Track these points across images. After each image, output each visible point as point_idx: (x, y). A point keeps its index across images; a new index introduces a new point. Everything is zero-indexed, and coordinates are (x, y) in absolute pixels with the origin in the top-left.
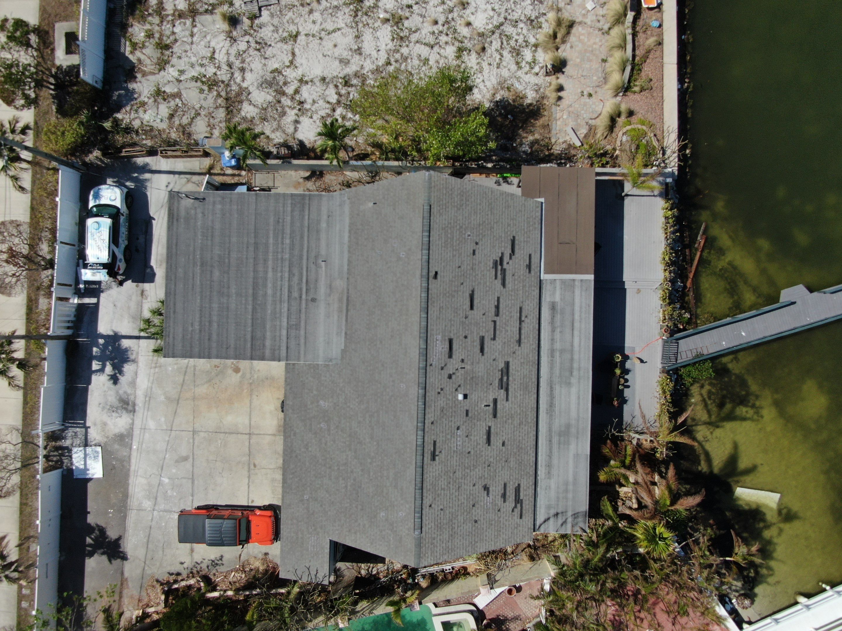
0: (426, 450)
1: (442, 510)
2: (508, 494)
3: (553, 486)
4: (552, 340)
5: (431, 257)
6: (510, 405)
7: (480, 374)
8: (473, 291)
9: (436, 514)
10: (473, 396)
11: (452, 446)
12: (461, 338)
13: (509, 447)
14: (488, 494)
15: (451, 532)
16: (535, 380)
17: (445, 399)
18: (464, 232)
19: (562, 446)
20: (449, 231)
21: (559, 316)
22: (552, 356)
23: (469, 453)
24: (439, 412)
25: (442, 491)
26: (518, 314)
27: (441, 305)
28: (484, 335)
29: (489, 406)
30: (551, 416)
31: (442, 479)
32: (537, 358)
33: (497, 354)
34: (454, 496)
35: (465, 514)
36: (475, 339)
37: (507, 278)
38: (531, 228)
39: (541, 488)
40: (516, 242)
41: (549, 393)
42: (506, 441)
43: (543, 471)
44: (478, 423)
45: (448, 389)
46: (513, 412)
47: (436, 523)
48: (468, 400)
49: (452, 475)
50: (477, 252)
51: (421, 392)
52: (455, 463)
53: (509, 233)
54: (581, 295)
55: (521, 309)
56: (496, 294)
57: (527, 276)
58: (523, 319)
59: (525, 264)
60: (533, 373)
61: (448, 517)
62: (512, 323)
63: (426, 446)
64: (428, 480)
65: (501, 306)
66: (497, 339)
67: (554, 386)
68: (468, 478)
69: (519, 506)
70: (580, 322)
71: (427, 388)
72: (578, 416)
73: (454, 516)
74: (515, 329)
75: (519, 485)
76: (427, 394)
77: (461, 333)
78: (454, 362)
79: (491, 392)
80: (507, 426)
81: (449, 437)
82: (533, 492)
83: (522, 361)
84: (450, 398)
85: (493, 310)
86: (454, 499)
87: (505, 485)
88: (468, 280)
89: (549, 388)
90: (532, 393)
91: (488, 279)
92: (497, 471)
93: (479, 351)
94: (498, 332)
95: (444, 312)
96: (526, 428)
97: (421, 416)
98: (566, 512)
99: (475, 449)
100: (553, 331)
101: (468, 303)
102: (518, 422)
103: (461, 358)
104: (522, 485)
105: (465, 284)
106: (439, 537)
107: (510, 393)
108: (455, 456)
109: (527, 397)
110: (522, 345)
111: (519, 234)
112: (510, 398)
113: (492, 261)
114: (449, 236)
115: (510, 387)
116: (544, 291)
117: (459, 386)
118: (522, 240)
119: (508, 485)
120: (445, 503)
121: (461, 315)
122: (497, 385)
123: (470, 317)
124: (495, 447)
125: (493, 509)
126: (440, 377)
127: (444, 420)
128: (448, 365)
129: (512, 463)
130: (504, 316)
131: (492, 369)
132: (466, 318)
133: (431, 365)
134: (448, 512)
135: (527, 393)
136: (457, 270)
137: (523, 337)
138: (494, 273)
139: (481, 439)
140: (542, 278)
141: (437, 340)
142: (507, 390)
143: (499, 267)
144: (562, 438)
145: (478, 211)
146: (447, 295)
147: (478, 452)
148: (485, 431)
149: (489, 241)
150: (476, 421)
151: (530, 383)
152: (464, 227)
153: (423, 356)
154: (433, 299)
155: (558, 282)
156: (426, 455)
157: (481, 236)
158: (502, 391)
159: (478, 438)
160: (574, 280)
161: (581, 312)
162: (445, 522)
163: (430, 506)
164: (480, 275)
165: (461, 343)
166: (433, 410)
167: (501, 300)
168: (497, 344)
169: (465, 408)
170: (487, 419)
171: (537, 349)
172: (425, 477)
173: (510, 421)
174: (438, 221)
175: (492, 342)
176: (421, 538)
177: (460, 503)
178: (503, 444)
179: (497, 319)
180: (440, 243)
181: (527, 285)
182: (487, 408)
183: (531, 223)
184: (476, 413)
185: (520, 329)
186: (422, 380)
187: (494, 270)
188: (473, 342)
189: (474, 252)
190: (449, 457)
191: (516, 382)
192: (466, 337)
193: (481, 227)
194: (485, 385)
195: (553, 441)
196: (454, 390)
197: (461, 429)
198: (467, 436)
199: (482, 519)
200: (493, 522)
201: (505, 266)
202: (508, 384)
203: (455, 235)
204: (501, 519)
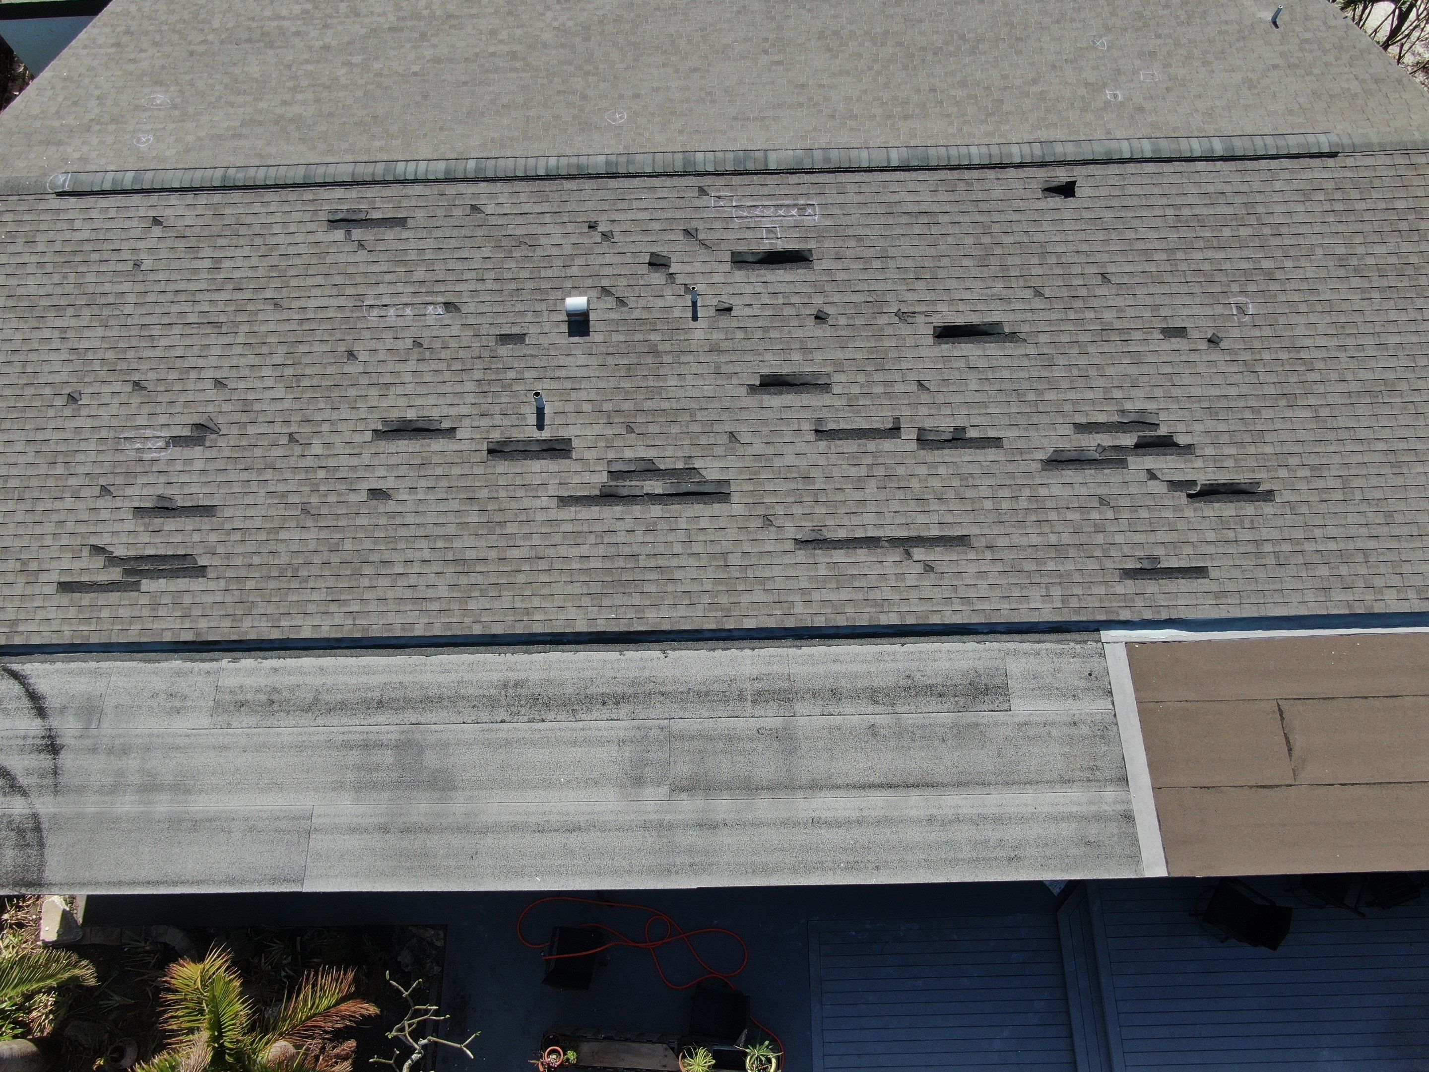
0: (372, 192)
1: (136, 265)
2: (170, 524)
3: (181, 725)
4: (835, 694)
5: (1131, 168)
6: (540, 516)
7: (672, 382)
8: (1012, 337)
9: (125, 245)
10: (583, 360)
11: (382, 289)
12: (818, 300)
13: (362, 521)
14: (177, 441)
15: (44, 302)
16: (652, 620)
17: (568, 249)
18: (1252, 287)
19: (353, 757)
20: (1244, 232)
21: (947, 718)
22: (759, 698)
23: (351, 355)
24: (519, 231)
25: (207, 264)
26: (935, 532)
27: (942, 219)
28: (837, 389)
29: (540, 426)
30: (493, 703)
31: (254, 262)
32: (750, 624)
33: (758, 448)
34: (186, 307)
35: (110, 355)
36: (818, 356)
37: (1089, 473)
38: (1324, 571)
39: (179, 673)
40: (1249, 509)
41: (592, 690)
42: (391, 506)
43: (249, 682)
44: (470, 386)
45: (608, 259)
46: (511, 528)
47: (88, 247)
48: (566, 340)
49: (268, 294)
50: (1176, 343)
51: (599, 163)
52: (312, 303)
53: (1283, 473)
54: (1056, 819)
55: (962, 541)
56: (1013, 433)
57: (1109, 564)
58: (919, 554)
59: (1159, 551)
60: (682, 611)
61: (107, 288)
62: (895, 506)
63: (388, 192)
64: (257, 208)
65: (967, 455)
66: (823, 444)
67: (625, 709)
68: (253, 360)
69: (115, 574)
70: (931, 820)
71: (612, 183)
72: (485, 830)
73: (106, 312)
74: (870, 519)
75: (202, 571)
76: (589, 184)
77: (836, 298)
78: (717, 278)
79: (597, 430)
80: (454, 505)
81: (419, 275)
82: (167, 637)
83: (734, 560)
84: (575, 271)
85: (945, 424)
86: (174, 309)
87: (206, 511)
88: (1054, 316)
89: (619, 690)
90: (593, 612)
91: (1071, 395)
92: (268, 475)
93: (766, 371)
94: (850, 446)
95: (917, 230)
96: (443, 592)
97: (506, 166)
98: (56, 790)
99: (364, 380)
100: (874, 696)
101: (960, 320)
102: (471, 555)
103: (735, 301)
104: (198, 584)
105: (1037, 303)
106: (34, 259)
107: (595, 511)
108: (341, 302)
109: (577, 589)
110: (801, 556)
111: (1290, 519)
112: (572, 512)
113: (1151, 406)
114: (1227, 232)
115: (618, 510)
116: (1049, 645)
117: (621, 302)
118: (1265, 534)
119: (206, 523)
120: (161, 276)
121: (909, 296)
122: (629, 454)
123: (905, 330)
124: (366, 459)
125: (115, 463)
126: (657, 226)
127: (486, 252)
128: (703, 255)
129: (296, 535)
130: (923, 470)
131: (696, 428)
132: (902, 316)
133: (702, 191)
134: (126, 287)
135: (595, 588)
136: (1093, 269)
137: (839, 556)
138: (1102, 418)
139: (402, 402)
140: (1107, 635)
141: (802, 209)
142: (607, 497)
143: (1128, 440)
144: (387, 757)
145: (1350, 341)
146: (986, 240)
147: (352, 392)
148: (435, 413)
149: (1233, 391)
150: (478, 375)
151: (636, 600)
152: (1274, 286)
153: (736, 161)
154: (962, 186)
155: (1103, 704)
156: (354, 193)
157: (1247, 356)
158: (604, 478)
159: (409, 388)
160: (1123, 780)
161: (979, 820)
162: (90, 278)
163: (156, 221)
164: (1083, 361)
165: (795, 300)
166: (526, 208)
167: (991, 454)
168: (801, 447)
169: (533, 330)
170: (484, 422)
171: (790, 623)
172: (270, 196)
173: (474, 518)
174: (1277, 186)
175: (807, 426)
176: (40, 194)
177: (156, 331)
178: (377, 494)
179: (907, 441)
180: (1191, 200)
181: (1070, 566)
182: (532, 420)
183: (1344, 570)
184: (512, 374)
185: (871, 542)
186: (644, 163)
187: (1116, 418)
188: (804, 349)
189: (1180, 332)
190: (338, 280)
191: (639, 537)
192: (820, 318)
193: (1284, 355)
194: (627, 406)
195: (381, 718)
196: (605, 283)
197: (447, 319)
198: (417, 344)
199: (77, 422)
200: (60, 470)
201: (1140, 463)
202: (631, 499)
203: (1237, 253)
204: (68, 503)
